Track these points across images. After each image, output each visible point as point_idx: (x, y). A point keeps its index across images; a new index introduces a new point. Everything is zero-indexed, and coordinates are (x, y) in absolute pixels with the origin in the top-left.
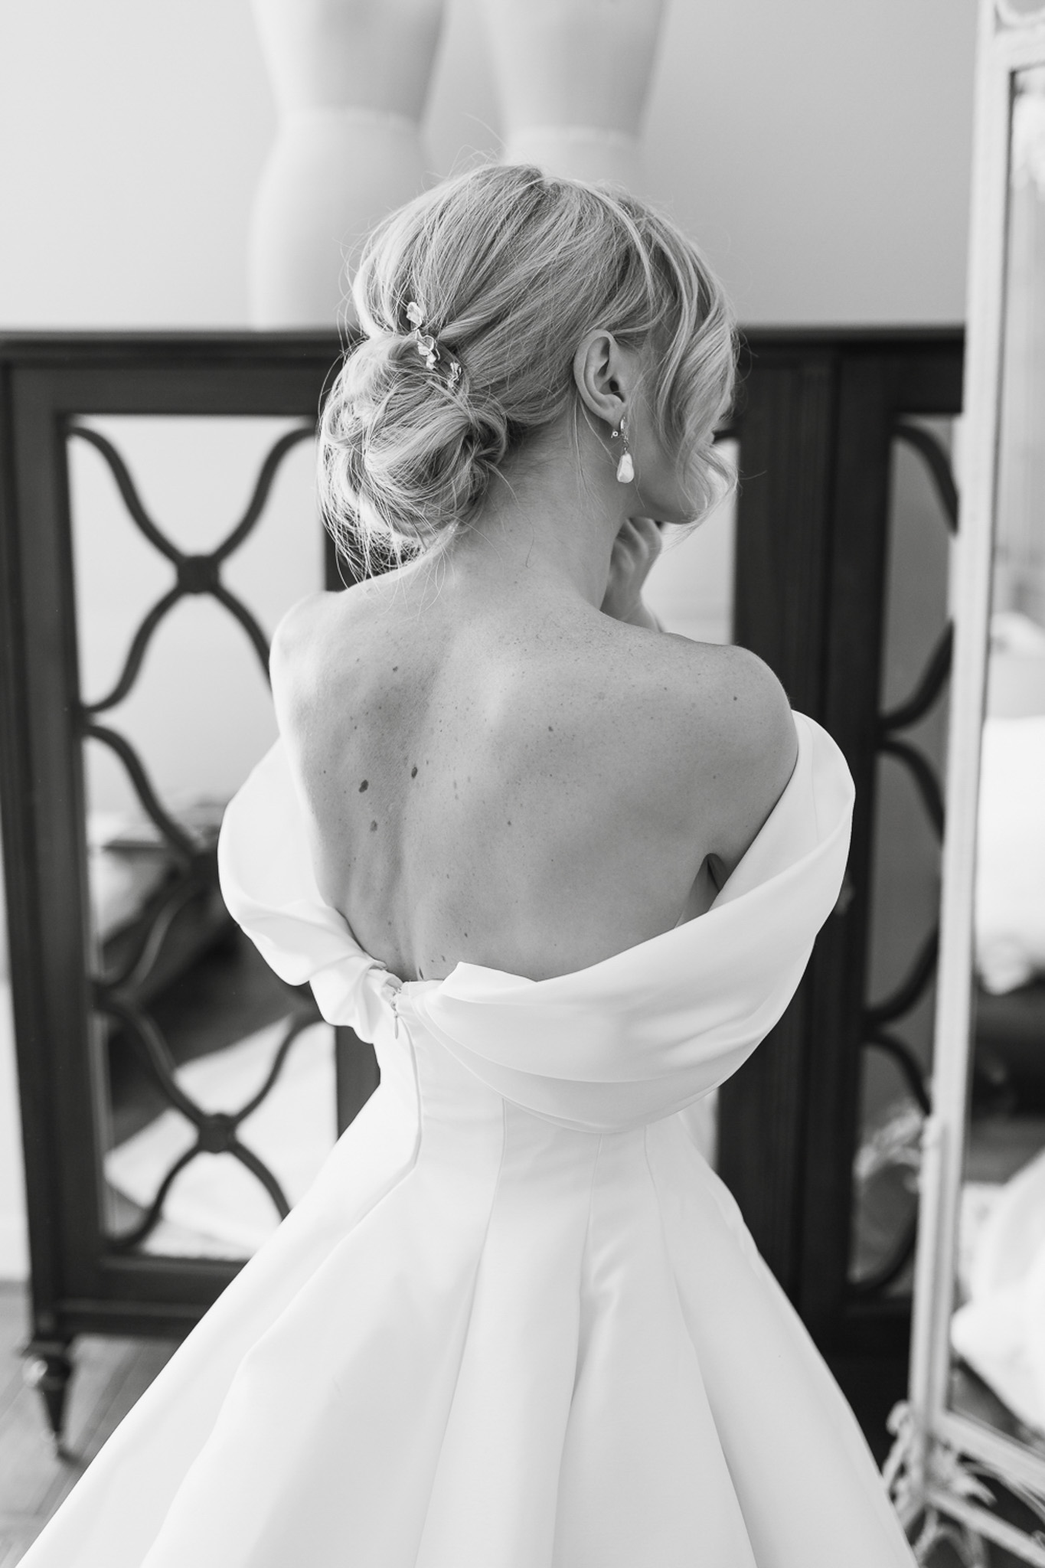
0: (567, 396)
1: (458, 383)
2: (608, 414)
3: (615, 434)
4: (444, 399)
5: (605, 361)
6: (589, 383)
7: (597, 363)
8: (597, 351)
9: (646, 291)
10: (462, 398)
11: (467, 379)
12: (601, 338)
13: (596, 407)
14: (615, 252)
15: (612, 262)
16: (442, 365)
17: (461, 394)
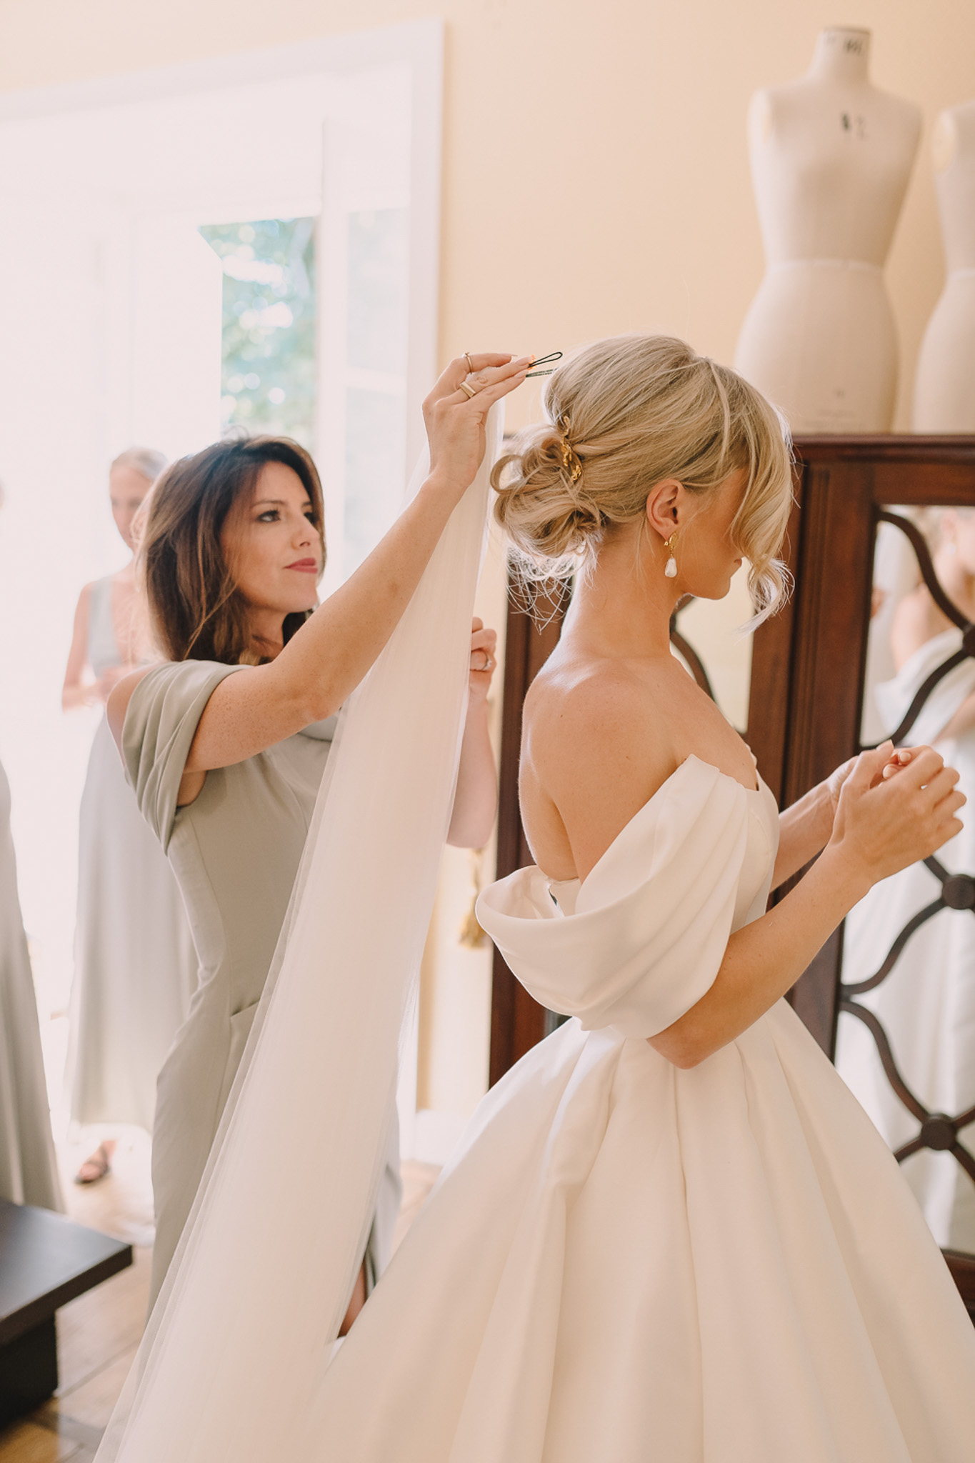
0: (640, 513)
1: (575, 482)
2: (661, 530)
3: (666, 544)
4: (564, 489)
5: (672, 497)
6: (656, 508)
7: (666, 497)
8: (669, 491)
9: (717, 462)
10: (573, 493)
11: (582, 481)
12: (672, 486)
13: (655, 524)
14: (708, 433)
15: (700, 440)
16: (571, 463)
17: (575, 489)
